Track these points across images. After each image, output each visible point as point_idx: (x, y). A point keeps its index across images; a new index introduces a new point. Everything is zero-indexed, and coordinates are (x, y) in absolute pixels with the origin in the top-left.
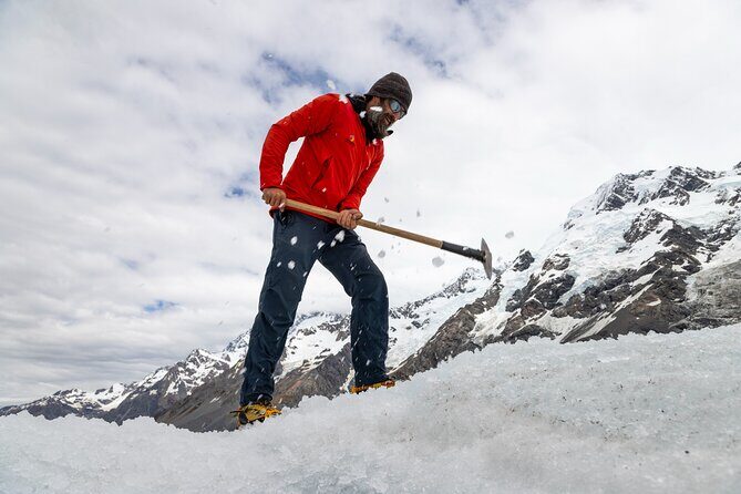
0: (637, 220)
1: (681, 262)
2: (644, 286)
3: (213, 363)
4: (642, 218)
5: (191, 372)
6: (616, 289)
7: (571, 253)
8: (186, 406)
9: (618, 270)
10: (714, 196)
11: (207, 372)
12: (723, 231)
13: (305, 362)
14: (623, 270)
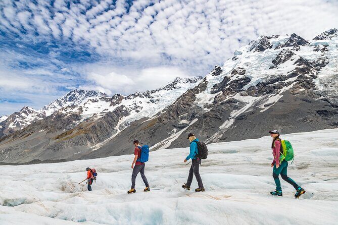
0: (280, 54)
1: (308, 73)
2: (293, 82)
3: (37, 114)
4: (282, 53)
5: (23, 118)
6: (276, 83)
7: (245, 67)
8: (23, 133)
9: (276, 75)
10: (313, 48)
11: (33, 119)
12: (321, 63)
13: (94, 114)
14: (278, 75)
